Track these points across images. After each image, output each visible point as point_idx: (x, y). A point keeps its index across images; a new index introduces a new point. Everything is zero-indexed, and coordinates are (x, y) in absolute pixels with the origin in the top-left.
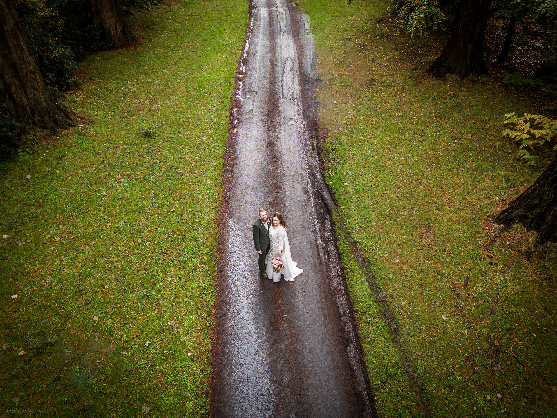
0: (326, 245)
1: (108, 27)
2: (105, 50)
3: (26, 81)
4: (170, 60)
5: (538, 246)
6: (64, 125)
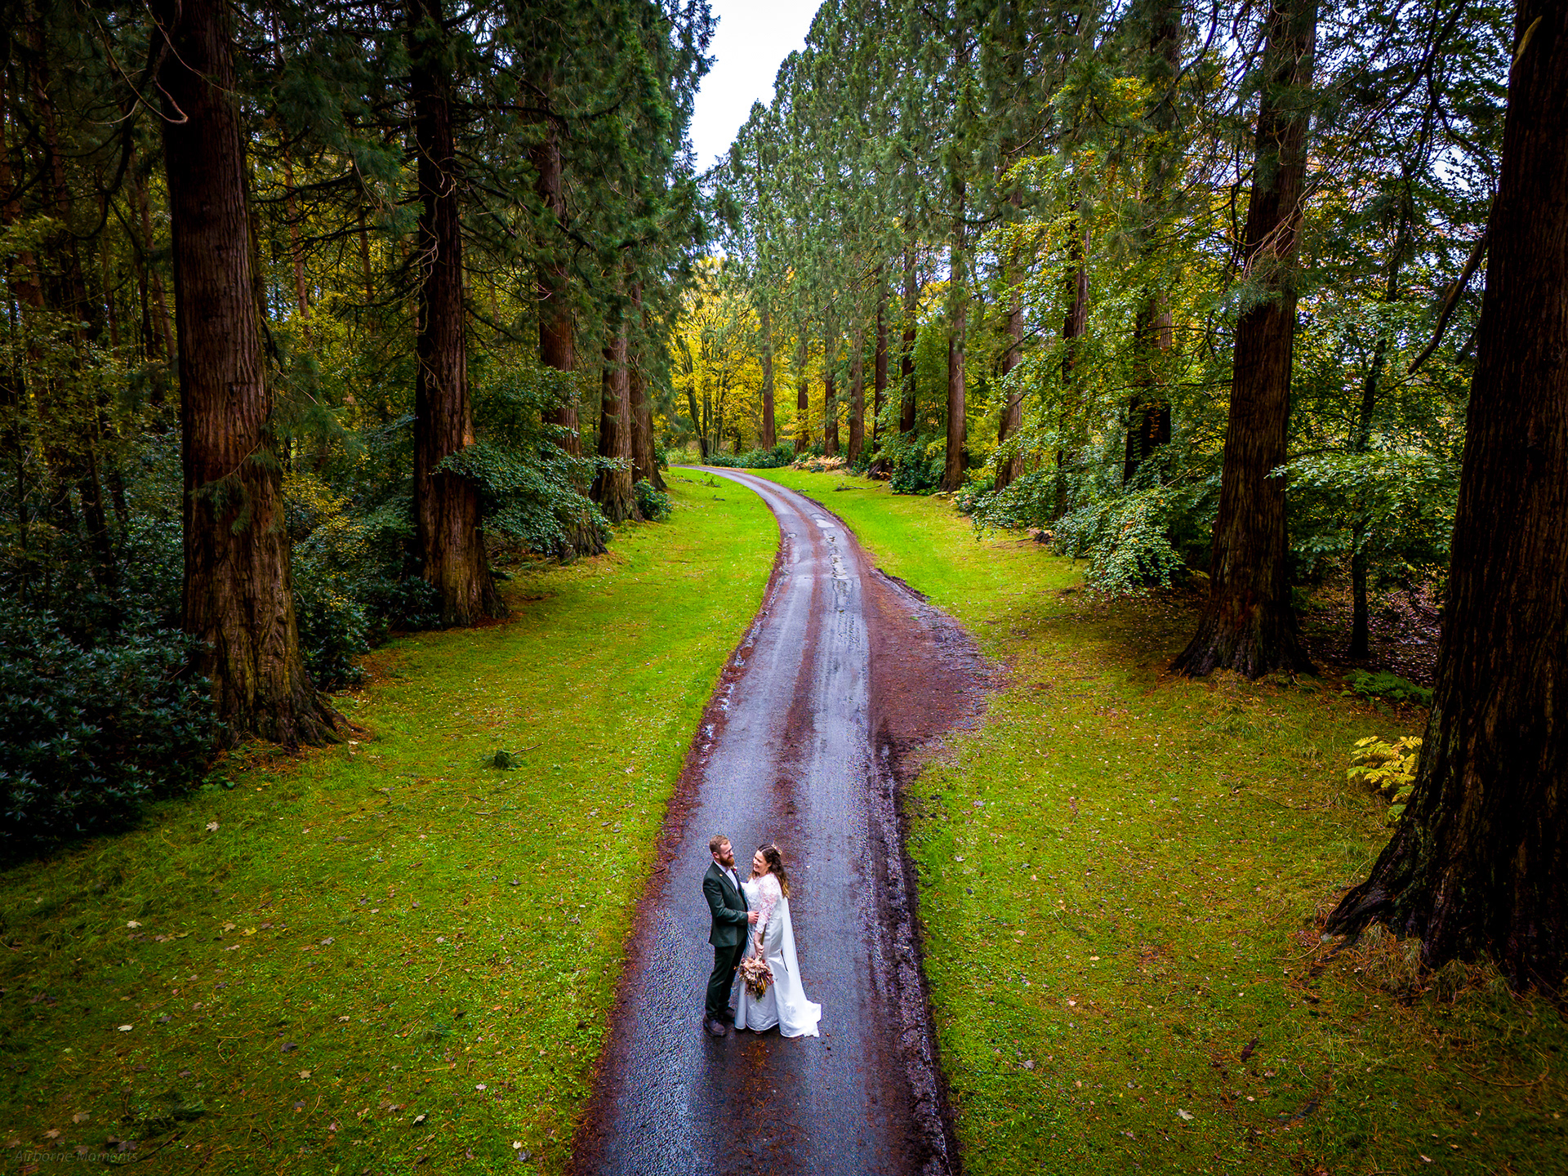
0: (896, 966)
1: (452, 584)
2: (437, 628)
3: (265, 636)
4: (577, 649)
5: (1429, 973)
6: (316, 738)
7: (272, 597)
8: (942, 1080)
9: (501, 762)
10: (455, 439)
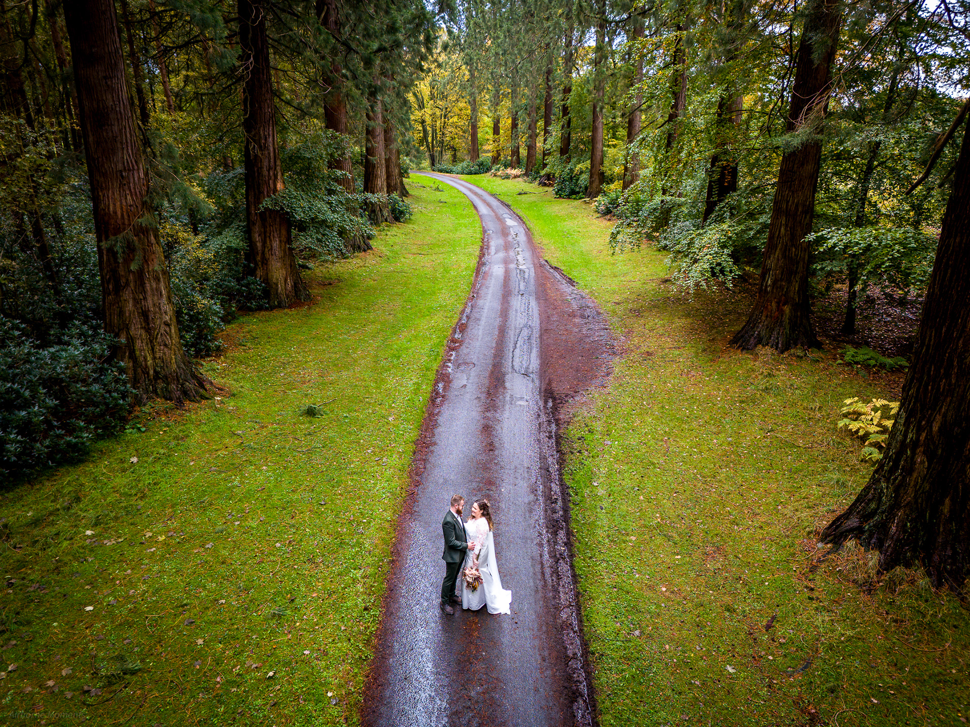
0: (557, 562)
1: (274, 280)
2: (267, 309)
3: (158, 334)
4: (356, 324)
5: (882, 574)
6: (194, 397)
7: (160, 309)
8: (585, 645)
9: (311, 412)
10: (272, 186)
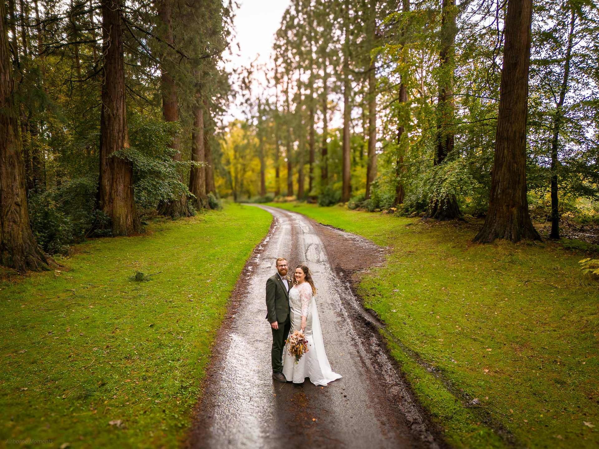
0: (374, 356)
2: (110, 236)
4: (180, 244)
6: (36, 268)
7: (12, 190)
9: (139, 279)
10: (120, 144)
